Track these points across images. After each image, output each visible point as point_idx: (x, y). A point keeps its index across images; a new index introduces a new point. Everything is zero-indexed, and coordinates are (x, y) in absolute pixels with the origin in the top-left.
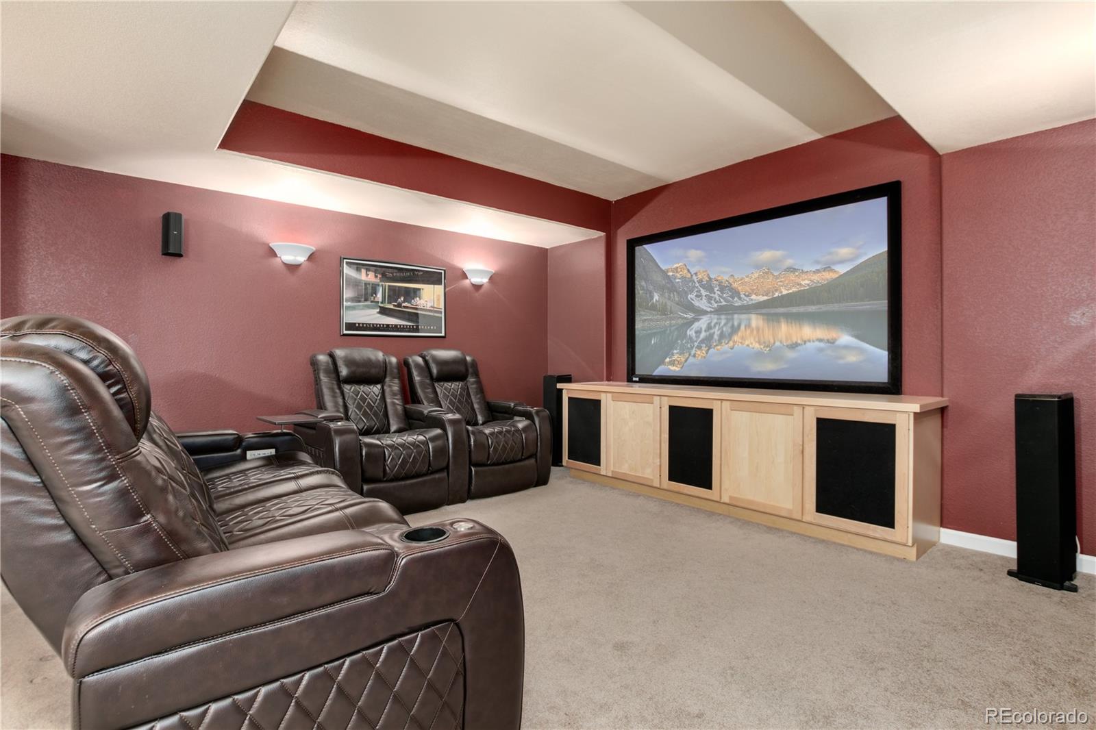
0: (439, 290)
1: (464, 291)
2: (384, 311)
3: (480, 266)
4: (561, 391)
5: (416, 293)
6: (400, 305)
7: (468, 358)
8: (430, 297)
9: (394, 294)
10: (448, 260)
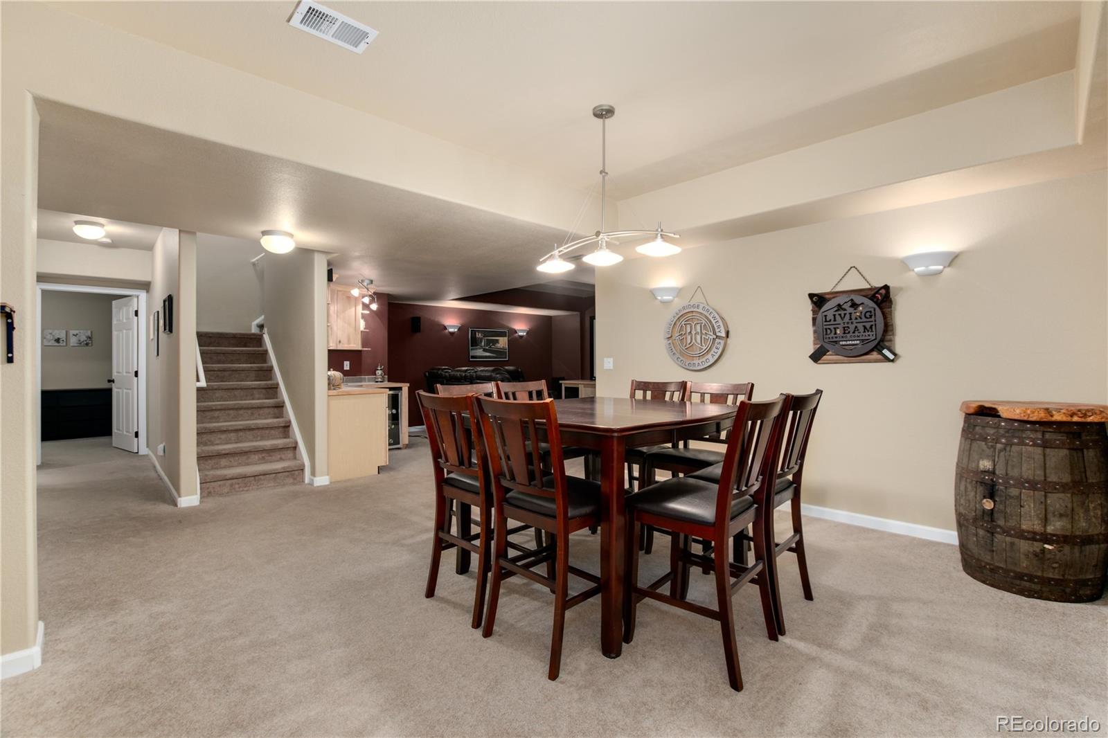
0: (506, 339)
1: (516, 338)
2: (485, 350)
3: (521, 328)
4: (561, 384)
5: (497, 341)
6: (490, 347)
7: (520, 370)
8: (503, 342)
9: (489, 342)
10: (509, 325)
